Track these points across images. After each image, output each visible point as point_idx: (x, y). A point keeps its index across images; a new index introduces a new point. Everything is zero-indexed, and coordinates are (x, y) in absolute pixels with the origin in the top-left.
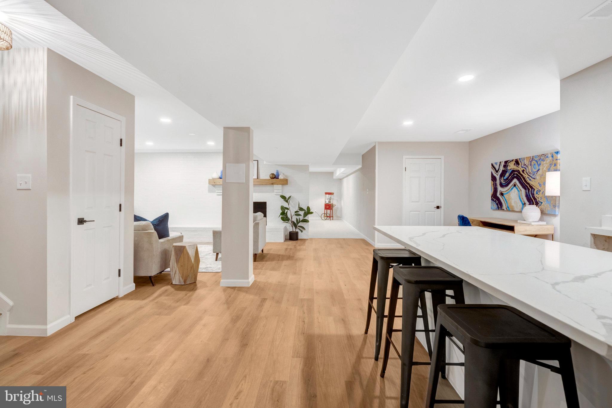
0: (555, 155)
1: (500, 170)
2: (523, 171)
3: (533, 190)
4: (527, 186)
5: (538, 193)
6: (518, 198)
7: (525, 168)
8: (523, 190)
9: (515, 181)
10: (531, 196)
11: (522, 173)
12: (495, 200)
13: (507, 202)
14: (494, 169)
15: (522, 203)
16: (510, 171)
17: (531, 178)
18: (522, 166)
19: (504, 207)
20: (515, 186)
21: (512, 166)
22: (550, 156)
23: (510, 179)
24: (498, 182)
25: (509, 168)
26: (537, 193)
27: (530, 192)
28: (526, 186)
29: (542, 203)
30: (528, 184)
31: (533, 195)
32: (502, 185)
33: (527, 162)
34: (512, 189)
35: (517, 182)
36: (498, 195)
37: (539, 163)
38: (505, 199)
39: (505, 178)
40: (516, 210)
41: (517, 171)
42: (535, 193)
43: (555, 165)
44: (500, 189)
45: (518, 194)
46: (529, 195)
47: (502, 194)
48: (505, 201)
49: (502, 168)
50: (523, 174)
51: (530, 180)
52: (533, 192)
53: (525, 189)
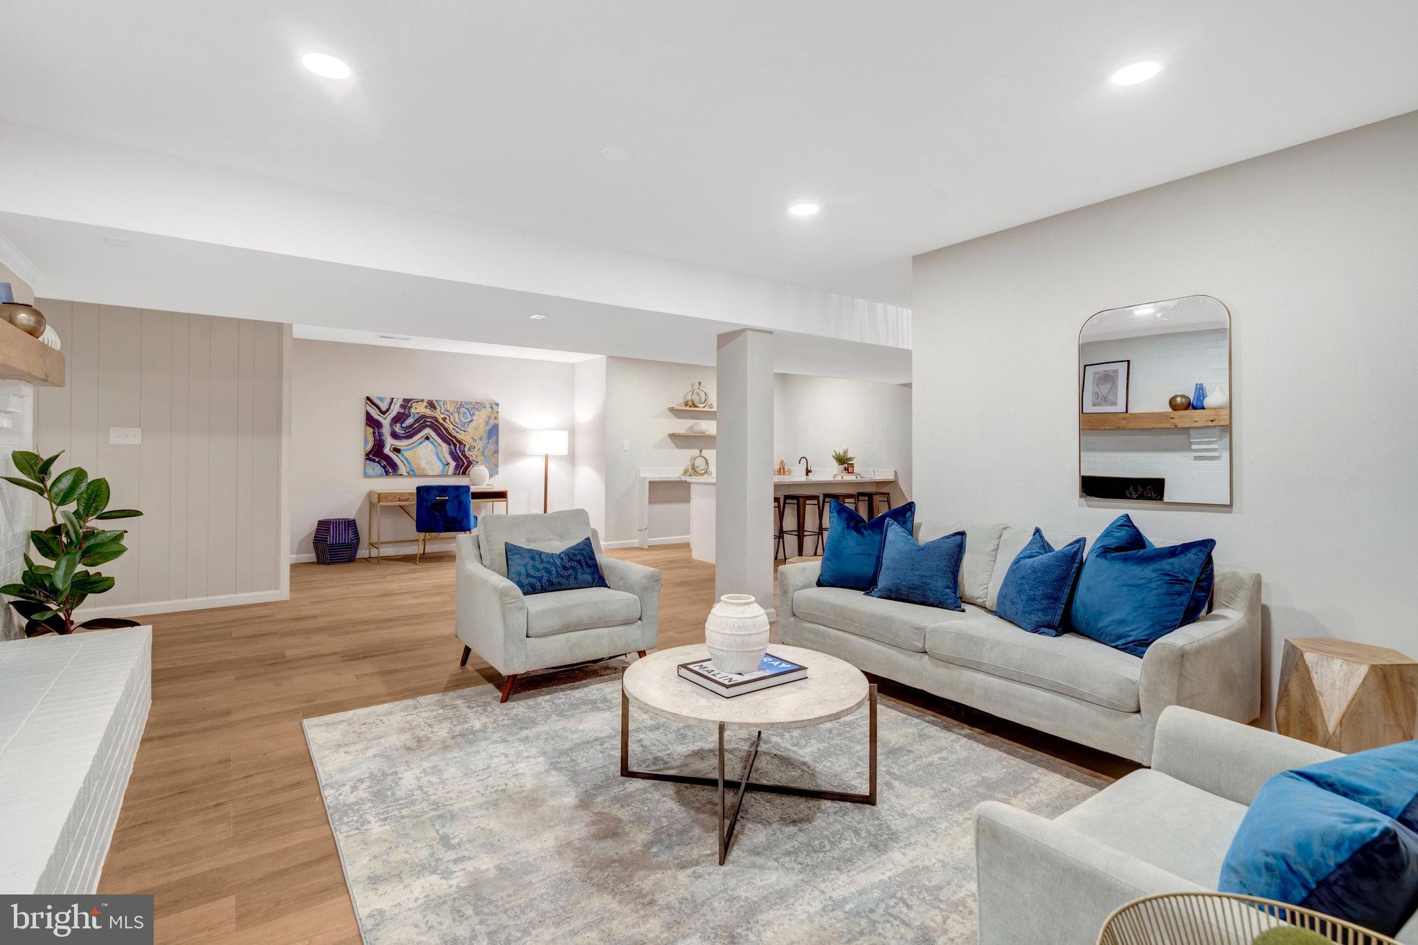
0: (494, 407)
1: (391, 410)
2: (444, 419)
3: (462, 446)
4: (452, 441)
5: (472, 450)
6: (435, 457)
7: (448, 416)
8: (445, 446)
9: (428, 431)
10: (460, 454)
11: (441, 421)
12: (377, 459)
13: (409, 463)
14: (374, 407)
15: (443, 463)
16: (417, 416)
17: (458, 430)
18: (442, 411)
19: (403, 469)
20: (427, 438)
21: (420, 409)
22: (488, 406)
23: (415, 428)
24: (386, 430)
25: (413, 411)
26: (469, 450)
27: (458, 449)
28: (448, 438)
29: (477, 462)
30: (455, 438)
31: (463, 452)
32: (395, 435)
33: (451, 409)
34: (421, 443)
35: (433, 434)
36: (387, 450)
37: (472, 413)
38: (407, 459)
39: (404, 425)
40: (430, 473)
41: (431, 417)
42: (466, 449)
43: (496, 418)
44: (389, 442)
45: (434, 450)
46: (456, 452)
47: (397, 450)
48: (404, 461)
49: (396, 409)
50: (444, 423)
51: (458, 432)
52: (462, 448)
53: (449, 444)
